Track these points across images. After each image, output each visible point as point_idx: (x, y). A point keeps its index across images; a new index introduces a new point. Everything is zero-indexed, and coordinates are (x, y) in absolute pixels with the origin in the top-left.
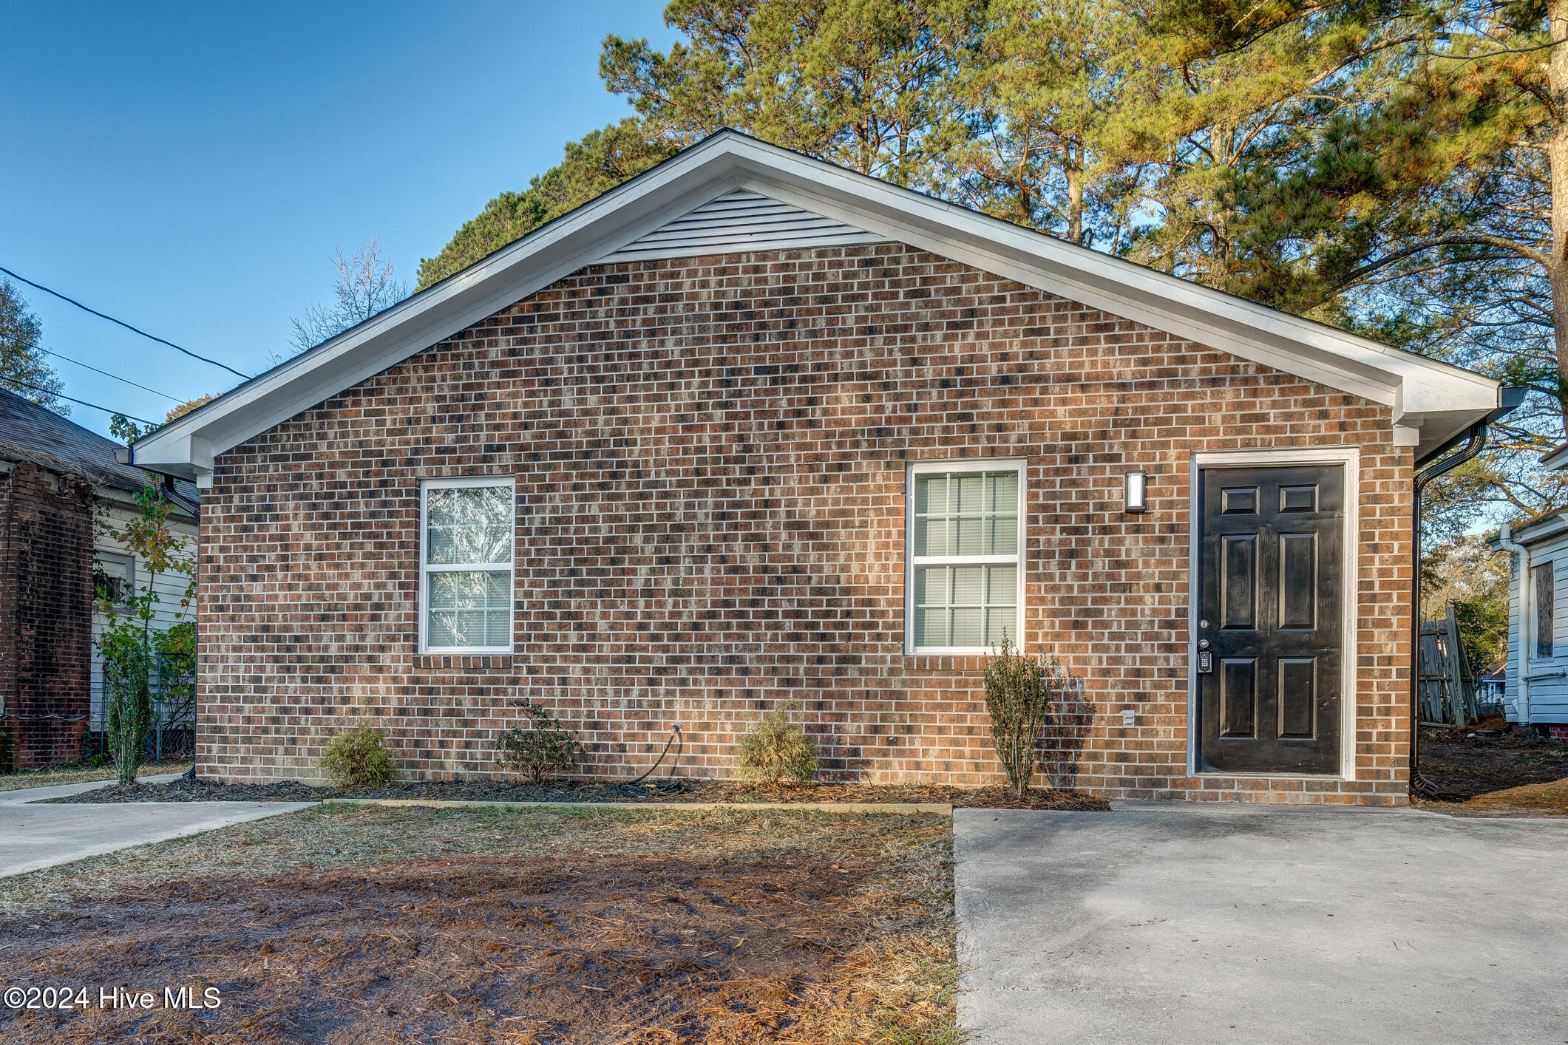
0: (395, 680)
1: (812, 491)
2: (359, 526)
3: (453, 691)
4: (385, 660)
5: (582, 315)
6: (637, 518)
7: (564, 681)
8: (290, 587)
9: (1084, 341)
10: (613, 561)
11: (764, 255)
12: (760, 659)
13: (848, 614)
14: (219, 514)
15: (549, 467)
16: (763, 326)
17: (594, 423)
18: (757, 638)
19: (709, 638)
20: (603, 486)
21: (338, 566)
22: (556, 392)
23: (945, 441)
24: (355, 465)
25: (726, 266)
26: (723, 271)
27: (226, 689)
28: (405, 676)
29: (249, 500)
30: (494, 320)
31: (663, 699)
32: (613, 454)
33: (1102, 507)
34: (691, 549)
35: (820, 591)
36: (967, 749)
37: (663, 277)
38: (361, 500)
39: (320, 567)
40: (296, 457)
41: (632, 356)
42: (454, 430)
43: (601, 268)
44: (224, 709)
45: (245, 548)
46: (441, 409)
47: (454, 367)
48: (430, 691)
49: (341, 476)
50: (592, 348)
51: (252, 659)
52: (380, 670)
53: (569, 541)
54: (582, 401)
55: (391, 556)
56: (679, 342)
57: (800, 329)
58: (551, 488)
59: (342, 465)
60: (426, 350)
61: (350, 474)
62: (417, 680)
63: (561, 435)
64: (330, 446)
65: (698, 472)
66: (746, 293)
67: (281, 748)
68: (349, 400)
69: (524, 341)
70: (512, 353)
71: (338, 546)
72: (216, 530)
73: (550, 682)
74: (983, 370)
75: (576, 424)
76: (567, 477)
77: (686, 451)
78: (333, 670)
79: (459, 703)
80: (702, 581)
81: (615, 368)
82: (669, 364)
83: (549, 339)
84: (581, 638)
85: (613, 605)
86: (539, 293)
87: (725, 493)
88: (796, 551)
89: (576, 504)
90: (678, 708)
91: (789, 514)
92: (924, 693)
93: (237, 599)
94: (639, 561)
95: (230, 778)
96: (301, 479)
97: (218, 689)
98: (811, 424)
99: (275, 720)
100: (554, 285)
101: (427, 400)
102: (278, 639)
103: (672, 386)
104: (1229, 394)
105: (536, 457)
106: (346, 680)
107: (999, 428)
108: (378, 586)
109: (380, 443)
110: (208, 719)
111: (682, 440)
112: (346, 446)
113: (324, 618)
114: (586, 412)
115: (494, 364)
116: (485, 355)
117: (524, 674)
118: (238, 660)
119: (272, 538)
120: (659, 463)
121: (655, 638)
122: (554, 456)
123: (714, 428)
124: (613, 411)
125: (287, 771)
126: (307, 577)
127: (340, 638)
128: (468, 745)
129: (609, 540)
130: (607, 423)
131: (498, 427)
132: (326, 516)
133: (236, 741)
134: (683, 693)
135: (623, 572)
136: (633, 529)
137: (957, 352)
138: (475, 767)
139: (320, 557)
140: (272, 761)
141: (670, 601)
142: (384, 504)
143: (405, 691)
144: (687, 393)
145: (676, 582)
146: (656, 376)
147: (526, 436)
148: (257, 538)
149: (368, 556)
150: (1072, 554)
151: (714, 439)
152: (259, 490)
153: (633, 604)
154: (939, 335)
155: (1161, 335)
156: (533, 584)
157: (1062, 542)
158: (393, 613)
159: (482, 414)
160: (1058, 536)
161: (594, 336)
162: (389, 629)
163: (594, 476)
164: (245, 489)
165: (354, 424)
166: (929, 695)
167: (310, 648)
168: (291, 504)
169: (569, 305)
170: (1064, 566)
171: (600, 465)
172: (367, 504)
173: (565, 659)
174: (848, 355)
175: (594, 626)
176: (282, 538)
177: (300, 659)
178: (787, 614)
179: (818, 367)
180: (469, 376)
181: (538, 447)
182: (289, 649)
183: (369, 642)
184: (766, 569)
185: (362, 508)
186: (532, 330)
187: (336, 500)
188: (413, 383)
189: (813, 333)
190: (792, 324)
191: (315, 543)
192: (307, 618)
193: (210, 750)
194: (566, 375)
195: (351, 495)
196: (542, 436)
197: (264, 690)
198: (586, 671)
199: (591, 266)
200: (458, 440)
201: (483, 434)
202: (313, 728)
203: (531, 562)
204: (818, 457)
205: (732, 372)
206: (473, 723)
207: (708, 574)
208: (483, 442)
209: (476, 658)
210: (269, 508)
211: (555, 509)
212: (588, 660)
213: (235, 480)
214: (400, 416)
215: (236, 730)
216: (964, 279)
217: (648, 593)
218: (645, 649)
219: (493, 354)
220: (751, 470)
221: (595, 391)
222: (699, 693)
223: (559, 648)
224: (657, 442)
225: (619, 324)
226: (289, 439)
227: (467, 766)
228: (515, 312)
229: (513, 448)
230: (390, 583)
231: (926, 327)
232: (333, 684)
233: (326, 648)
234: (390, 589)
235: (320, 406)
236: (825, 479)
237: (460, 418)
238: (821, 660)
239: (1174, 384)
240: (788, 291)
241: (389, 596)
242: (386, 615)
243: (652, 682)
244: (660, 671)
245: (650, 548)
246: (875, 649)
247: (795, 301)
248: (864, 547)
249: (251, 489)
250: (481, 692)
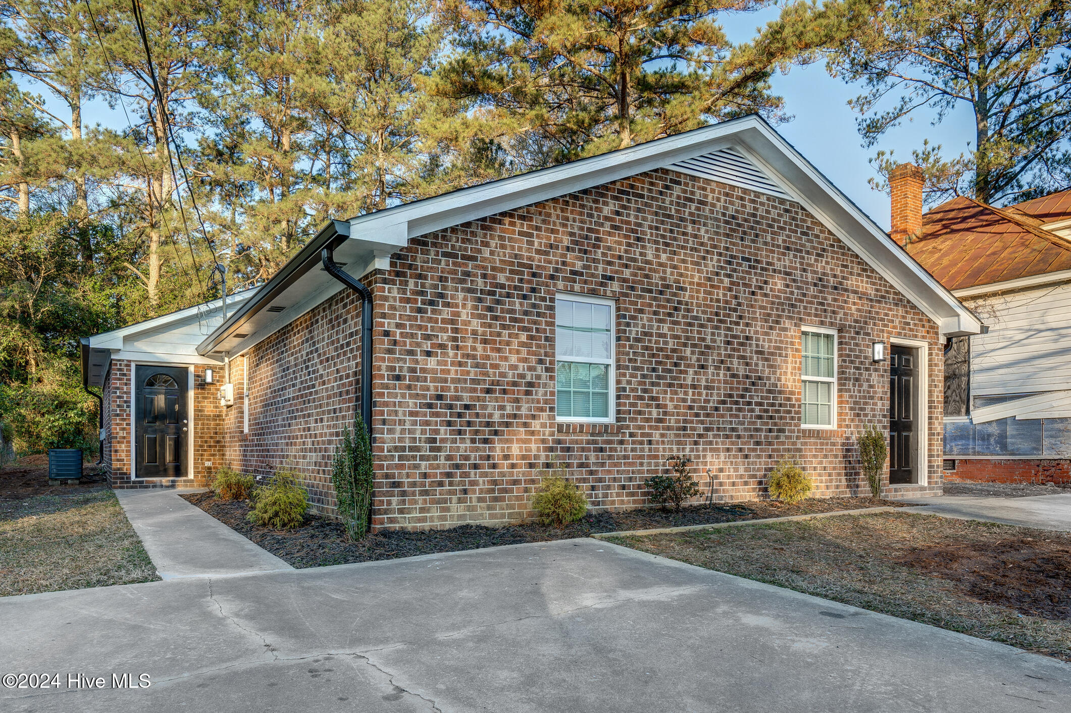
0: (544, 441)
1: (767, 334)
2: (515, 320)
3: (583, 450)
4: (536, 425)
5: (657, 200)
6: (688, 338)
7: (650, 442)
8: (460, 364)
9: (859, 275)
10: (676, 365)
11: (745, 191)
12: (746, 430)
13: (780, 405)
14: (395, 293)
15: (640, 297)
16: (745, 233)
17: (665, 272)
18: (744, 417)
19: (723, 416)
20: (670, 315)
21: (499, 350)
22: (643, 247)
23: (816, 315)
24: (512, 272)
25: (728, 191)
26: (727, 195)
27: (403, 449)
28: (550, 438)
29: (423, 286)
30: (605, 187)
31: (701, 453)
32: (675, 295)
33: (866, 358)
34: (714, 360)
35: (769, 391)
36: (824, 478)
37: (699, 188)
38: (517, 301)
39: (485, 349)
40: (464, 257)
41: (684, 234)
42: (581, 259)
43: (666, 171)
44: (402, 467)
45: (420, 327)
46: (573, 242)
47: (581, 214)
48: (568, 449)
49: (501, 278)
50: (663, 222)
51: (427, 423)
52: (533, 433)
53: (651, 349)
54: (658, 257)
55: (538, 346)
56: (707, 232)
57: (760, 239)
58: (641, 311)
59: (502, 270)
60: (562, 196)
61: (508, 279)
62: (559, 442)
63: (647, 276)
64: (492, 253)
65: (717, 314)
66: (737, 211)
67: (454, 498)
68: (507, 220)
69: (624, 207)
70: (618, 213)
71: (499, 334)
72: (393, 308)
73: (642, 443)
74: (828, 281)
75: (655, 271)
76: (650, 305)
77: (711, 300)
78: (496, 433)
79: (587, 458)
80: (719, 381)
81: (675, 239)
82: (702, 244)
83: (639, 210)
84: (659, 414)
85: (676, 393)
86: (632, 177)
87: (729, 329)
88: (760, 368)
89: (655, 324)
90: (708, 459)
91: (757, 346)
92: (810, 449)
93: (413, 370)
94: (689, 366)
95: (409, 526)
96: (469, 276)
97: (396, 449)
98: (766, 295)
99: (449, 475)
100: (641, 174)
101: (563, 232)
102: (450, 407)
103: (704, 258)
104: (901, 311)
105: (633, 288)
106: (507, 441)
107: (834, 312)
108: (531, 369)
109: (530, 258)
110: (387, 476)
111: (710, 293)
112: (505, 256)
113: (488, 391)
114: (661, 264)
115: (607, 218)
116: (599, 210)
117: (627, 438)
118: (414, 423)
119: (444, 321)
120: (698, 305)
121: (697, 415)
122: (643, 290)
123: (724, 288)
124: (675, 267)
125: (460, 517)
126: (474, 357)
127: (502, 408)
128: (593, 488)
129: (674, 351)
130: (672, 274)
131: (610, 263)
132: (490, 309)
133: (414, 494)
134: (711, 450)
135: (681, 372)
136: (685, 345)
137: (819, 270)
138: (598, 504)
139: (485, 342)
140: (448, 509)
141: (704, 392)
142: (534, 306)
143: (551, 449)
144: (712, 263)
145: (707, 381)
146: (696, 250)
147: (627, 273)
148: (430, 320)
149: (522, 344)
150: (857, 380)
151: (725, 295)
152: (432, 279)
153: (686, 393)
154: (813, 258)
155: (881, 278)
156: (632, 376)
157: (854, 374)
158: (541, 390)
159: (600, 251)
160: (852, 371)
161: (664, 215)
162: (538, 402)
163: (665, 307)
164: (420, 276)
165: (510, 239)
166: (810, 450)
167: (477, 415)
168: (461, 295)
169: (650, 191)
170: (854, 385)
171: (668, 301)
172: (521, 304)
173: (651, 427)
174: (779, 260)
175: (666, 406)
176: (452, 322)
177: (469, 424)
178: (758, 404)
179: (768, 263)
180: (591, 222)
181: (634, 282)
182: (460, 415)
183: (524, 411)
184: (747, 377)
185: (517, 307)
186: (629, 201)
187: (497, 297)
188: (553, 219)
189: (766, 243)
190: (757, 236)
191: (481, 330)
192: (475, 390)
193: (389, 503)
194: (648, 237)
195: (508, 295)
196: (635, 275)
197: (439, 449)
198: (662, 435)
199: (662, 169)
200: (585, 267)
201: (601, 266)
202: (481, 480)
203: (630, 360)
204: (769, 315)
205: (732, 257)
206: (596, 472)
207: (722, 377)
208: (600, 272)
209: (601, 425)
210: (441, 296)
211: (644, 326)
212: (663, 429)
213: (410, 267)
214: (544, 241)
215: (414, 484)
216: (821, 232)
217: (694, 387)
218: (692, 422)
219: (607, 211)
220: (741, 317)
221: (665, 252)
222: (717, 450)
223: (648, 420)
224: (698, 291)
225: (677, 211)
226: (457, 241)
227: (593, 503)
228: (618, 186)
229: (619, 279)
230: (539, 367)
231: (808, 253)
232: (496, 445)
233: (490, 415)
234: (539, 372)
235: (484, 219)
236: (771, 328)
237: (585, 252)
238: (770, 431)
239: (886, 303)
240: (754, 215)
241: (538, 377)
242: (536, 391)
243: (696, 443)
244: (700, 436)
245: (695, 357)
246: (790, 425)
247: (758, 223)
248: (787, 368)
249: (426, 278)
250: (601, 450)
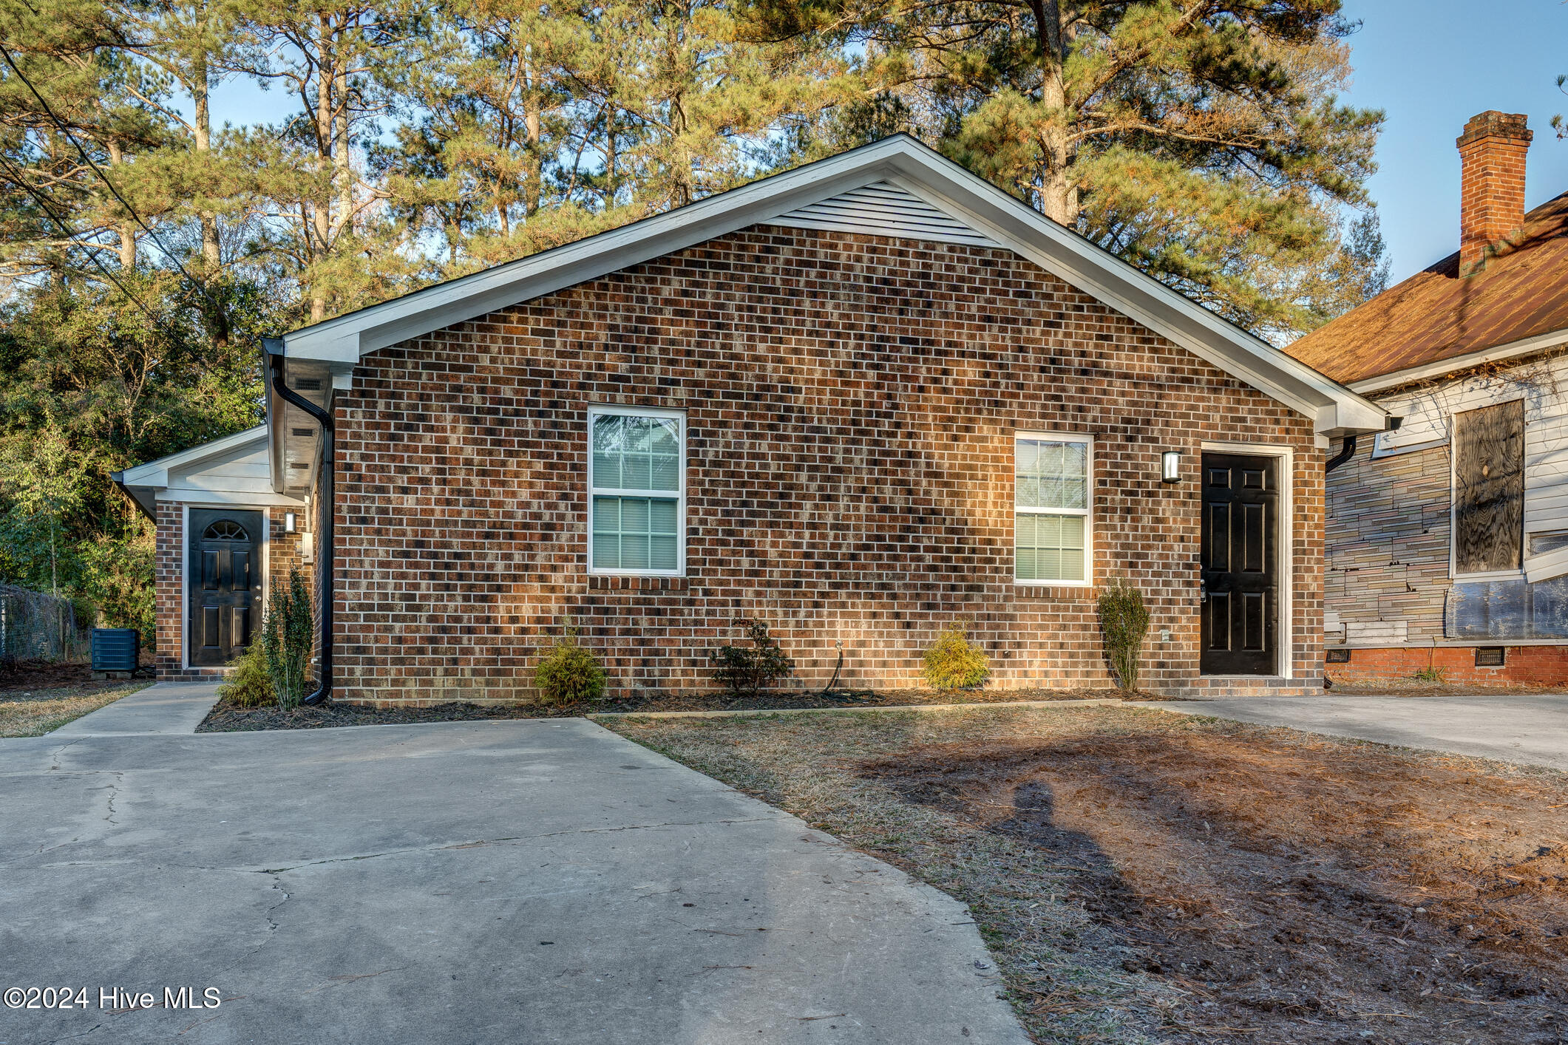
0: (568, 600)
1: (946, 447)
2: (527, 444)
3: (629, 611)
4: (557, 579)
5: (750, 269)
6: (802, 458)
7: (737, 603)
8: (448, 502)
9: (1135, 349)
10: (782, 496)
11: (907, 242)
12: (906, 586)
13: (973, 551)
14: (359, 417)
15: (722, 405)
16: (906, 302)
17: (763, 368)
18: (904, 568)
19: (864, 567)
20: (772, 427)
21: (503, 484)
22: (727, 336)
23: (1043, 416)
24: (521, 382)
25: (876, 245)
26: (874, 250)
27: (371, 607)
28: (579, 596)
29: (397, 406)
30: (665, 259)
31: (826, 620)
32: (781, 399)
33: (1147, 476)
34: (849, 489)
35: (952, 531)
36: (1060, 660)
37: (823, 246)
38: (530, 420)
39: (483, 483)
40: (453, 368)
41: (796, 313)
42: (627, 360)
43: (768, 228)
44: (370, 629)
45: (393, 458)
46: (614, 338)
47: (627, 299)
48: (606, 611)
49: (507, 392)
50: (760, 300)
51: (403, 576)
52: (553, 589)
53: (741, 475)
54: (752, 348)
55: (561, 477)
56: (837, 307)
57: (935, 309)
58: (724, 424)
59: (508, 382)
60: (597, 278)
61: (516, 392)
62: (592, 600)
63: (733, 376)
64: (493, 360)
65: (854, 422)
66: (892, 272)
67: (440, 670)
68: (515, 316)
69: (696, 284)
70: (685, 293)
71: (504, 464)
72: (356, 435)
73: (724, 603)
74: (1068, 363)
75: (746, 368)
76: (739, 416)
77: (844, 403)
78: (499, 588)
79: (635, 622)
80: (859, 518)
81: (781, 321)
82: (828, 325)
83: (720, 286)
84: (753, 564)
85: (782, 535)
86: (710, 241)
87: (876, 443)
88: (934, 497)
89: (747, 442)
90: (839, 628)
91: (929, 465)
92: (1031, 619)
93: (383, 511)
94: (804, 497)
95: (378, 702)
96: (460, 391)
97: (361, 607)
98: (945, 391)
99: (432, 640)
100: (724, 236)
101: (600, 327)
102: (435, 555)
103: (832, 344)
104: (1224, 399)
105: (709, 394)
106: (515, 599)
107: (1080, 409)
108: (548, 506)
109: (549, 364)
110: (349, 639)
111: (841, 393)
112: (512, 363)
113: (487, 536)
114: (756, 358)
115: (667, 302)
116: (658, 291)
117: (700, 596)
118: (386, 576)
119: (425, 449)
120: (820, 411)
121: (819, 565)
122: (726, 395)
123: (867, 385)
124: (780, 360)
125: (447, 693)
126: (468, 493)
127: (508, 557)
128: (645, 663)
129: (777, 476)
130: (776, 370)
131: (672, 362)
132: (490, 432)
133: (384, 662)
134: (843, 615)
135: (791, 506)
136: (799, 468)
137: (1051, 346)
138: (653, 683)
139: (483, 473)
140: (431, 683)
141: (832, 533)
142: (555, 425)
143: (580, 610)
144: (846, 351)
145: (836, 517)
146: (818, 334)
147: (700, 374)
148: (407, 448)
149: (537, 475)
150: (1129, 511)
151: (868, 395)
152: (409, 397)
153: (799, 535)
154: (1038, 329)
155: (1182, 351)
156: (707, 512)
157: (1123, 501)
158: (565, 534)
159: (656, 347)
160: (1119, 497)
161: (762, 290)
162: (561, 548)
163: (763, 417)
164: (393, 395)
165: (520, 341)
166: (1033, 618)
167: (472, 566)
168: (449, 416)
169: (739, 257)
170: (1123, 519)
171: (769, 408)
172: (536, 424)
173: (739, 583)
174: (972, 337)
175: (765, 553)
176: (438, 450)
177: (460, 577)
178: (927, 549)
179: (949, 344)
180: (642, 310)
181: (711, 385)
182: (447, 566)
183: (540, 561)
184: (910, 510)
185: (530, 427)
186: (704, 275)
187: (501, 416)
188: (584, 308)
189: (946, 315)
190: (929, 305)
191: (477, 458)
192: (469, 535)
193: (351, 672)
194: (736, 321)
195: (517, 413)
196: (715, 375)
197: (419, 608)
198: (758, 594)
199: (759, 225)
200: (632, 369)
201: (657, 367)
202: (477, 648)
203: (705, 492)
204: (951, 419)
205: (881, 338)
206: (650, 642)
207: (863, 512)
208: (657, 374)
209: (655, 580)
210: (422, 418)
211: (727, 445)
212: (760, 584)
213: (380, 384)
214: (570, 339)
215: (384, 651)
216: (1056, 289)
217: (812, 526)
218: (810, 575)
219: (666, 292)
220: (898, 425)
221: (763, 340)
222: (856, 615)
223: (733, 573)
224: (820, 392)
225: (785, 282)
226: (444, 348)
227: (645, 683)
228: (687, 256)
229: (687, 383)
230: (562, 504)
231: (1029, 322)
232: (499, 603)
233: (491, 566)
234: (562, 509)
235: (482, 318)
236: (955, 438)
237: (634, 349)
238: (953, 588)
239: (1192, 389)
240: (926, 276)
241: (561, 517)
242: (558, 536)
243: (816, 605)
244: (823, 595)
245: (814, 485)
246: (993, 579)
247: (932, 286)
248: (986, 496)
249: (400, 396)
250: (658, 612)
